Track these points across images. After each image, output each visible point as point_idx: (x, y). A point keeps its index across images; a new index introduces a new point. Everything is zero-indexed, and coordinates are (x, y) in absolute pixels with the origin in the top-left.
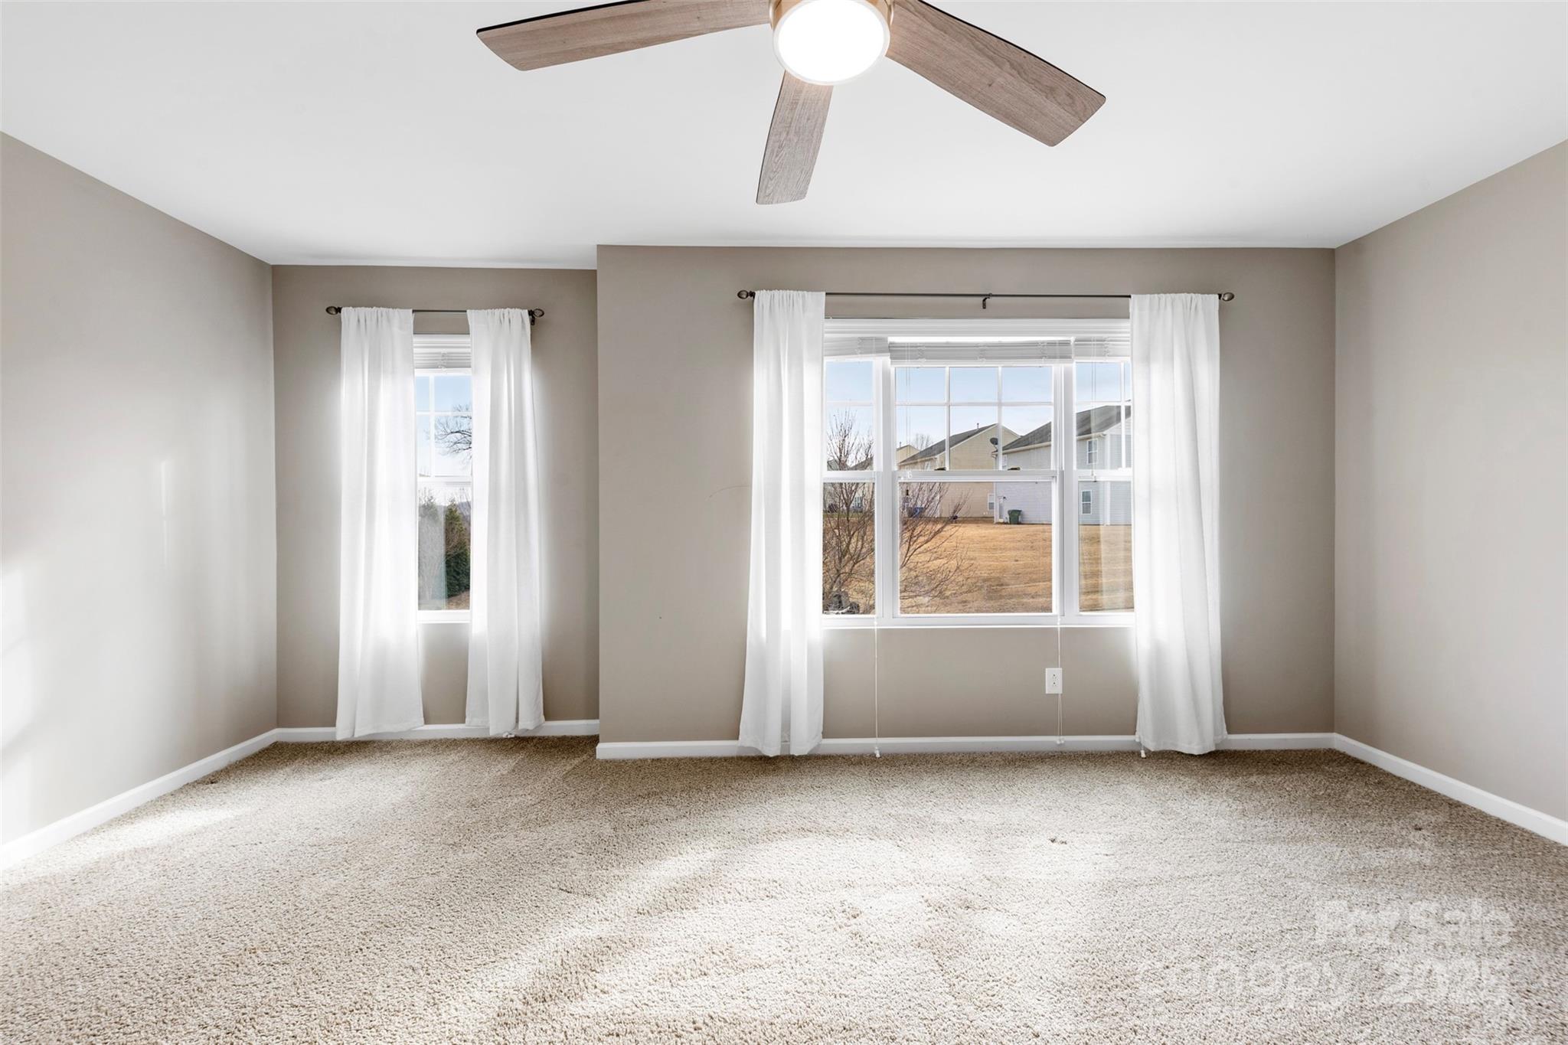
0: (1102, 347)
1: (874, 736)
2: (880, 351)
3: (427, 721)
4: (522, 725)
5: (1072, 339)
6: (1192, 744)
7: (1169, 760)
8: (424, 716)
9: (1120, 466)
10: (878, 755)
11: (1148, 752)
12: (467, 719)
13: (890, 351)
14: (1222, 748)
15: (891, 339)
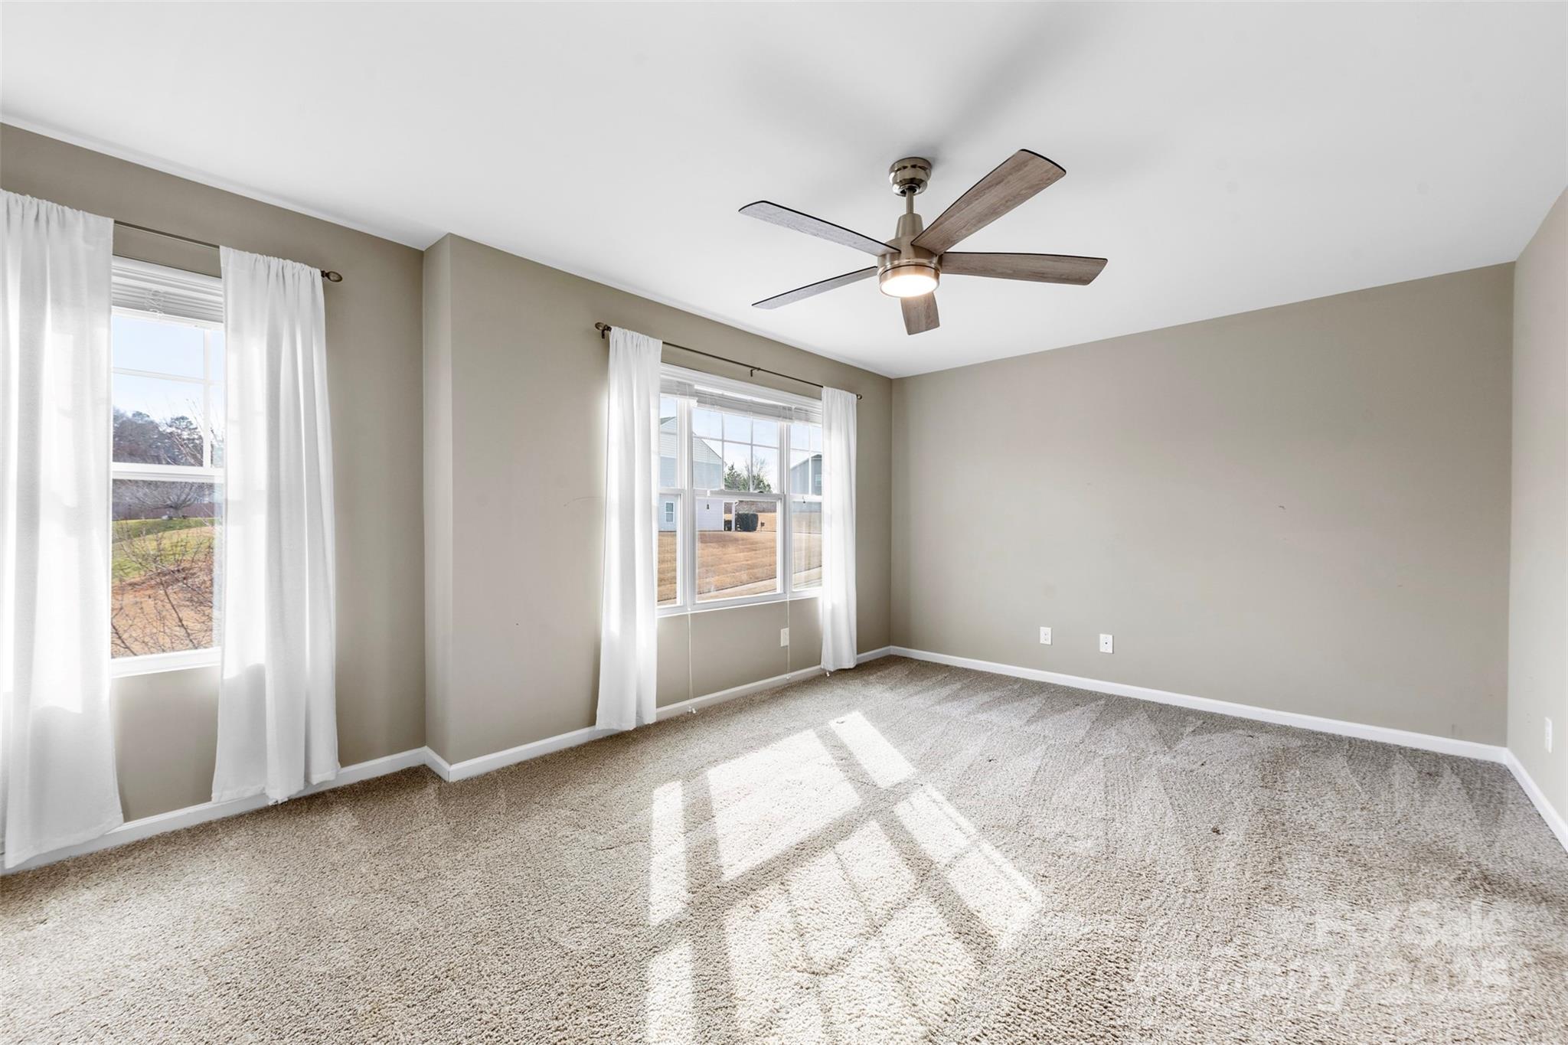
0: (805, 416)
1: (688, 699)
2: (684, 394)
3: (127, 818)
4: (317, 778)
5: (793, 407)
6: (849, 663)
7: (841, 673)
8: (123, 812)
9: (807, 493)
10: (694, 712)
11: (831, 673)
12: (213, 795)
13: (697, 396)
14: (860, 662)
15: (697, 387)
